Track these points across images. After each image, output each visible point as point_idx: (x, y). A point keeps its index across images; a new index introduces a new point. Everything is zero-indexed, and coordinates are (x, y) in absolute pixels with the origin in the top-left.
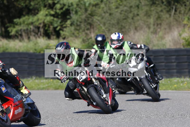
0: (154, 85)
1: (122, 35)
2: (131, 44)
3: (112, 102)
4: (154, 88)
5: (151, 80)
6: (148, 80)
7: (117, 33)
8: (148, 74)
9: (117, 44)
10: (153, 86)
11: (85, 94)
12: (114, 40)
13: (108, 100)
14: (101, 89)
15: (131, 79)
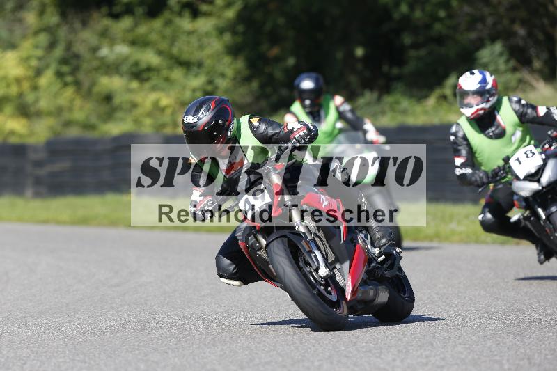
1: (493, 76)
2: (520, 105)
9: (478, 105)
11: (266, 257)
12: (468, 93)
13: (345, 285)
14: (314, 247)
15: (523, 215)
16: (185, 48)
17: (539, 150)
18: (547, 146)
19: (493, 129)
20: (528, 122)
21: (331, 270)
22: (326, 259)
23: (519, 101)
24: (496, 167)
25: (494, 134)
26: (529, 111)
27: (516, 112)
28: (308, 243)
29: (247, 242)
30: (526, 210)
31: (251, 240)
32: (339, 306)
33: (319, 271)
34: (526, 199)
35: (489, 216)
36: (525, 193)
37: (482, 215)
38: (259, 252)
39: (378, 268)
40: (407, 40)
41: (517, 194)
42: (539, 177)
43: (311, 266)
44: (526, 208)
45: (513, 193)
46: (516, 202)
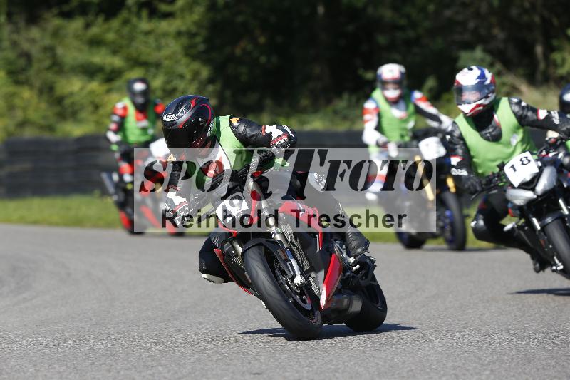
1: (492, 73)
2: (520, 107)
6: (567, 228)
13: (320, 294)
14: (290, 256)
15: (516, 224)
16: (143, 49)
17: (536, 157)
18: (544, 153)
19: (491, 130)
20: (527, 125)
21: (307, 279)
22: (301, 268)
23: (519, 103)
24: (490, 174)
25: (492, 136)
26: (530, 114)
27: (515, 113)
28: (284, 251)
29: (222, 248)
30: (520, 219)
31: (227, 247)
32: (314, 315)
33: (295, 280)
34: (520, 208)
35: (481, 223)
36: (519, 202)
37: (475, 222)
38: (235, 259)
39: (353, 277)
40: (382, 40)
41: (512, 203)
42: (534, 185)
43: (286, 275)
44: (521, 217)
45: (507, 201)
46: (510, 211)
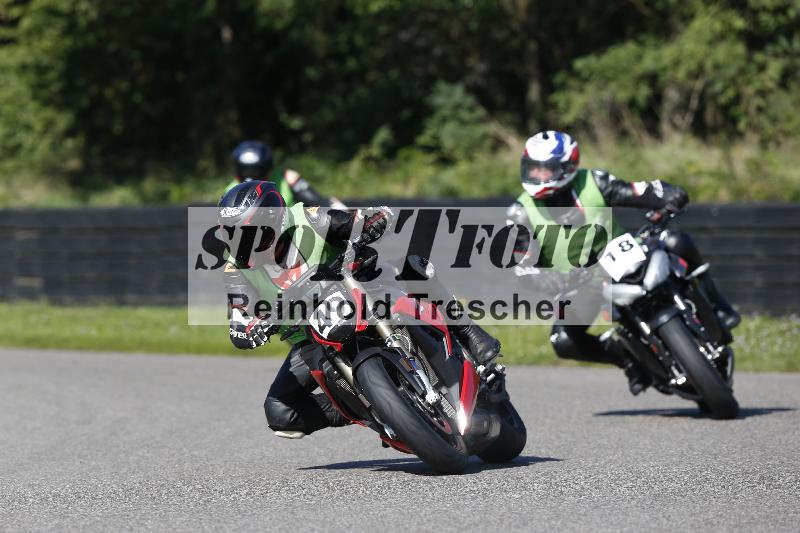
0: (715, 348)
1: (575, 144)
2: (607, 183)
3: (479, 424)
4: (716, 361)
5: (702, 329)
6: (687, 326)
7: (551, 134)
8: (687, 305)
9: (546, 183)
10: (709, 352)
11: (348, 388)
12: (536, 164)
13: (455, 415)
15: (616, 331)
17: (639, 240)
20: (618, 204)
23: (605, 177)
26: (622, 190)
28: (408, 361)
30: (622, 324)
31: (327, 367)
33: (427, 396)
34: (624, 309)
35: (564, 336)
36: (622, 301)
37: (556, 336)
38: (338, 382)
42: (641, 277)
43: (416, 391)
44: (622, 321)
